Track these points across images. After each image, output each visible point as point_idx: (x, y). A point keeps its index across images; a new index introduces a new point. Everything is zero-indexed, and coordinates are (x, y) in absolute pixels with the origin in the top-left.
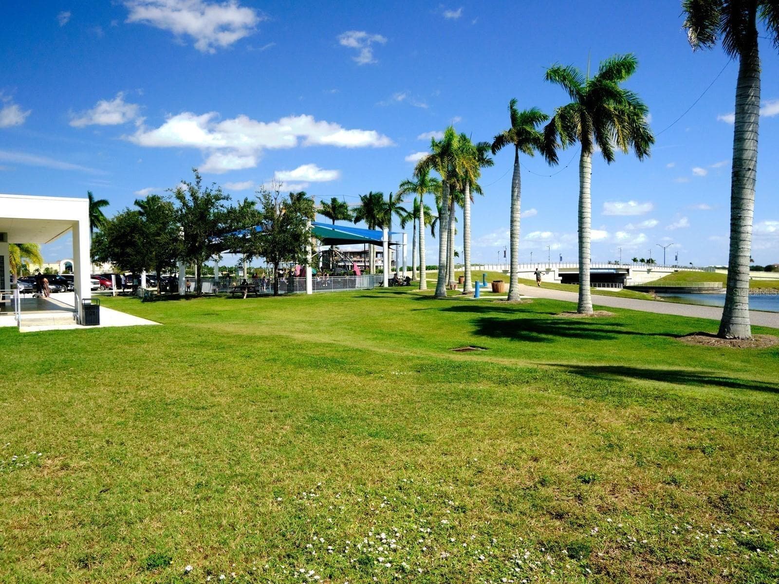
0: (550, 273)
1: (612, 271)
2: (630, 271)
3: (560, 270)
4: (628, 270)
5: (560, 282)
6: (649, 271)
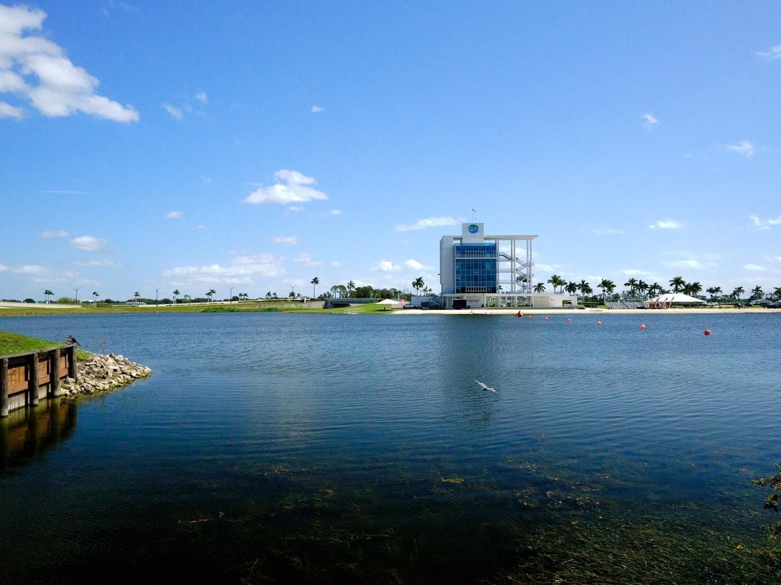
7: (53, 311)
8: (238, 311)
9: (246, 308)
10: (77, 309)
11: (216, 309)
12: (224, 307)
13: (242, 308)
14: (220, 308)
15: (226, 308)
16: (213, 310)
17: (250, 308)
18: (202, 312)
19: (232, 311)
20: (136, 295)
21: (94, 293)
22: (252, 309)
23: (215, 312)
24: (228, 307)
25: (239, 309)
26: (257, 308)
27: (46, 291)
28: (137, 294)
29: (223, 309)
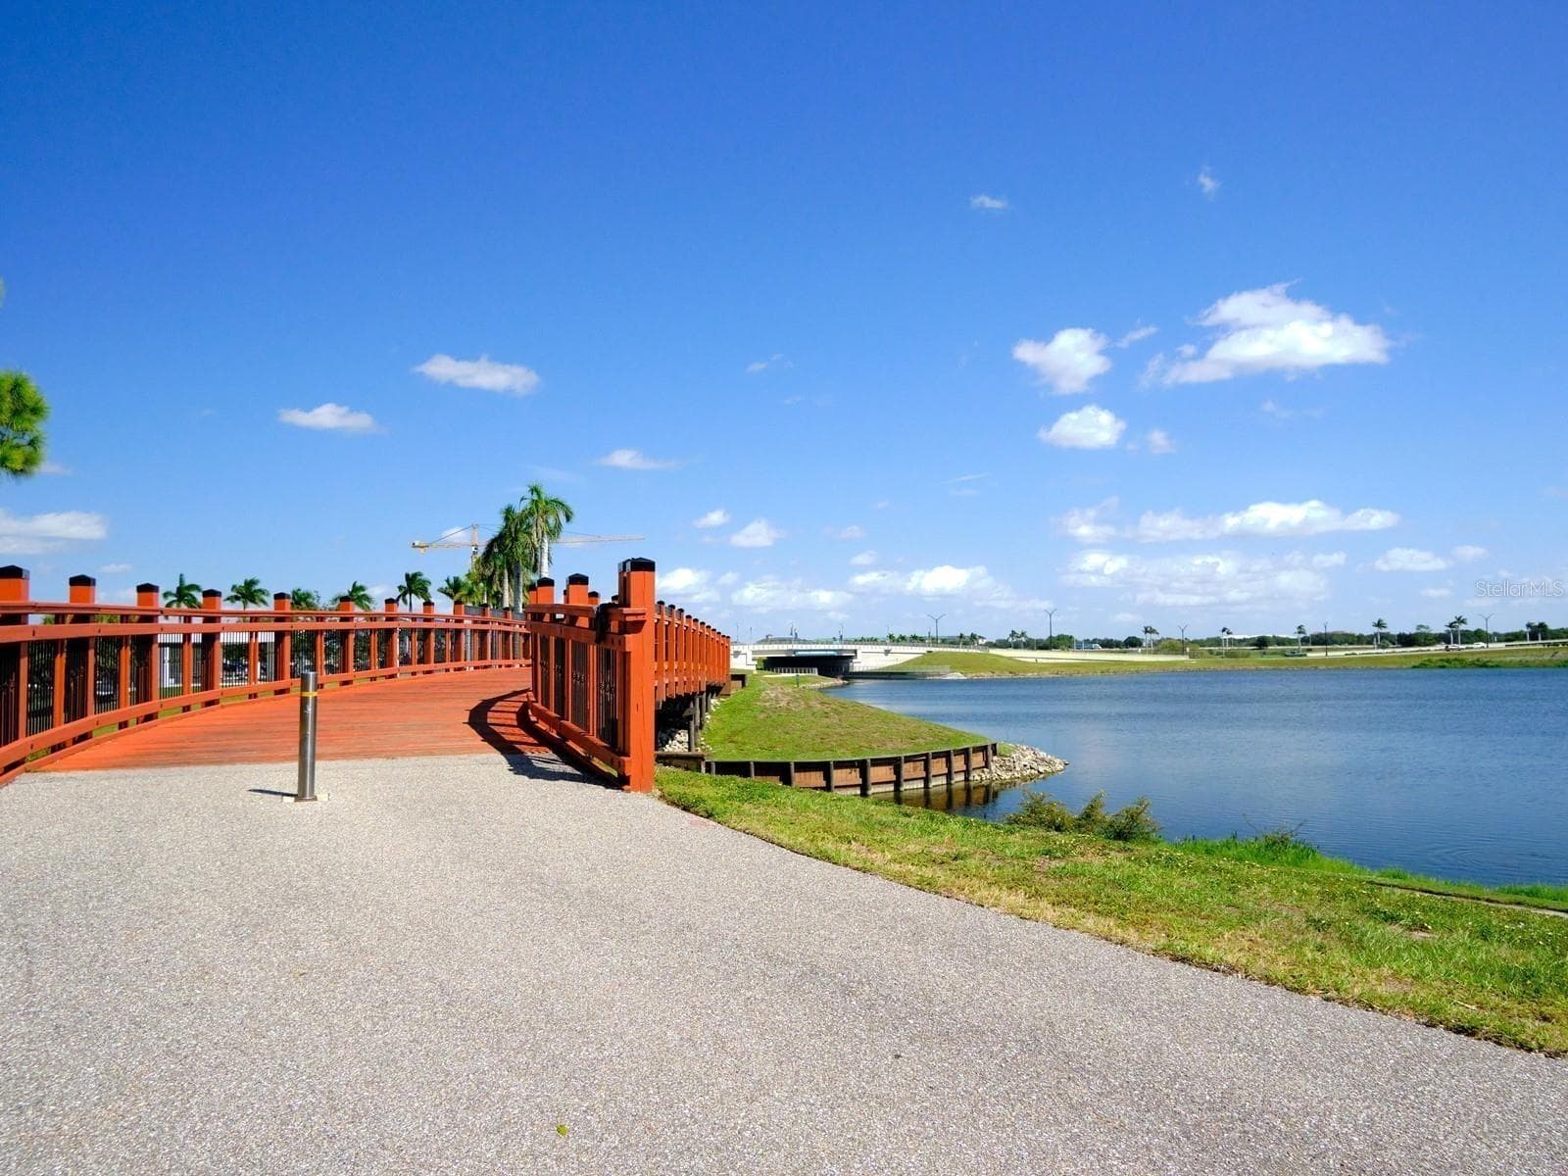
0: (740, 656)
1: (832, 653)
2: (859, 653)
3: (754, 652)
4: (855, 651)
5: (754, 668)
6: (887, 652)
7: (1141, 668)
8: (1497, 666)
9: (1518, 659)
10: (1182, 662)
11: (1448, 661)
12: (1465, 657)
13: (1508, 659)
14: (1456, 659)
15: (1470, 659)
16: (1440, 664)
17: (1528, 658)
18: (1414, 667)
19: (1484, 666)
20: (1300, 633)
21: (1224, 630)
22: (1534, 661)
23: (1443, 667)
24: (1475, 658)
25: (1501, 662)
26: (1547, 657)
27: (1146, 629)
28: (1300, 629)
29: (1461, 661)
